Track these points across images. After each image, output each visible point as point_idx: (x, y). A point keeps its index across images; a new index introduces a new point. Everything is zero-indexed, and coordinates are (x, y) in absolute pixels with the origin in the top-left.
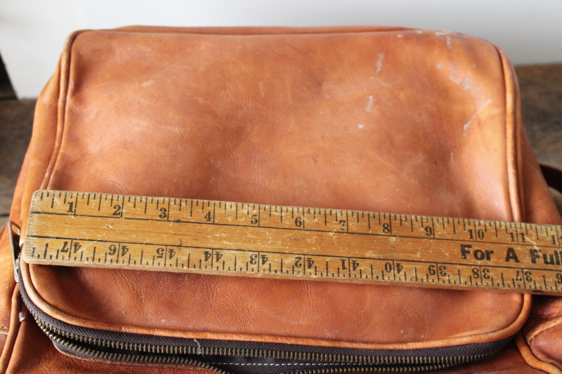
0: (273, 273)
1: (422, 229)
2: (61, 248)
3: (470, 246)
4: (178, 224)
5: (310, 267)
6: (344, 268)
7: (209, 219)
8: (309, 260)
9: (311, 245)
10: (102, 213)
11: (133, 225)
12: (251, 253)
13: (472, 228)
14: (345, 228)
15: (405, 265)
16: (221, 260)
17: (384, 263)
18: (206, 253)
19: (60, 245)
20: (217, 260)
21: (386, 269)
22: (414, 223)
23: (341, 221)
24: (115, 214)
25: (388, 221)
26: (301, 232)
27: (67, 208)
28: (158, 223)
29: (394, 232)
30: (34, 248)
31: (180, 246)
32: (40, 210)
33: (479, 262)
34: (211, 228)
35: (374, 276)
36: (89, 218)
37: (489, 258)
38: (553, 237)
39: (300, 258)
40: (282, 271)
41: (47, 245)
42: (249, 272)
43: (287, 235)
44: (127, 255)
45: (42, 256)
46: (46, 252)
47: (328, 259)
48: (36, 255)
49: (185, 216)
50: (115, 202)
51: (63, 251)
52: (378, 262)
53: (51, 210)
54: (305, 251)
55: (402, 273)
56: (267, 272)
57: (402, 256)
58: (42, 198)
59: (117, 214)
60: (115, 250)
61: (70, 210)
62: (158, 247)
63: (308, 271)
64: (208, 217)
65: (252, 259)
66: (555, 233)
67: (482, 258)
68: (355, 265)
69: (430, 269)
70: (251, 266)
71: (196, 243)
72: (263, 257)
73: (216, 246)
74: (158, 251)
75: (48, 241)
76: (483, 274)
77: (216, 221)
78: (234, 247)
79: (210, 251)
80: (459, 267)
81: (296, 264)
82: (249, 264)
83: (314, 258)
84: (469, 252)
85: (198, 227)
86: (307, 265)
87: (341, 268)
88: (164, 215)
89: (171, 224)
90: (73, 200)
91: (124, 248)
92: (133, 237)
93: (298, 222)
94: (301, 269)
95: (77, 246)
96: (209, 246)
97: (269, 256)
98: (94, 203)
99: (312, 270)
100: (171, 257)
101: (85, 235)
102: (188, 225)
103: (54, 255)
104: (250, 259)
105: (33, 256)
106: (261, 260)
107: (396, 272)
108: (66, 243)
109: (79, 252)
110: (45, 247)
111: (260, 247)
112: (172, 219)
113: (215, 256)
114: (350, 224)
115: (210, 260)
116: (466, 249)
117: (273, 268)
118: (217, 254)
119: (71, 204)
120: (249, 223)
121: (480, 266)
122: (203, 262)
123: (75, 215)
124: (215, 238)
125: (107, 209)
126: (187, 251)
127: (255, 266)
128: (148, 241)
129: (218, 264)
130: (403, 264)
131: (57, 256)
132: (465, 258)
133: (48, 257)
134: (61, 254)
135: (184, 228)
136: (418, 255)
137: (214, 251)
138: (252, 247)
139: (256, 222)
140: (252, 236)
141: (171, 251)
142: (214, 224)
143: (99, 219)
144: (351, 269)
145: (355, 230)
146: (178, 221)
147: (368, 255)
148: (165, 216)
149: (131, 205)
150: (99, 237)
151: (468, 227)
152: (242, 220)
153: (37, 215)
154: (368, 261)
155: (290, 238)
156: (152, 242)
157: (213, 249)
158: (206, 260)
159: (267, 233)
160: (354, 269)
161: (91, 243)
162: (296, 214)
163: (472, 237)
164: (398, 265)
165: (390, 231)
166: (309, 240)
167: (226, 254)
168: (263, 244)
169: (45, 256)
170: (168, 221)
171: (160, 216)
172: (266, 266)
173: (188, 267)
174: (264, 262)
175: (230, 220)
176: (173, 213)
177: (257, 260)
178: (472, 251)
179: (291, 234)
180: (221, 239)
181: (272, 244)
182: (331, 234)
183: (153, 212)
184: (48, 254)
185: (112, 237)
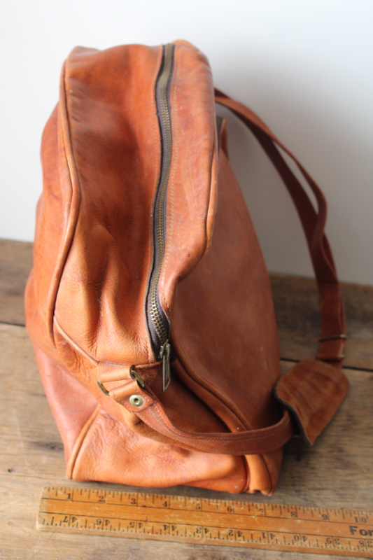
0: (213, 539)
1: (320, 516)
3: (356, 527)
4: (144, 508)
5: (239, 536)
6: (264, 537)
7: (166, 506)
8: (239, 532)
9: (239, 523)
10: (91, 500)
11: (112, 508)
12: (196, 527)
13: (357, 516)
14: (263, 513)
15: (309, 538)
16: (176, 530)
17: (294, 535)
18: (165, 526)
19: (63, 518)
21: (295, 539)
22: (314, 512)
23: (260, 510)
24: (100, 501)
25: (294, 510)
26: (231, 515)
27: (67, 496)
28: (130, 507)
29: (299, 516)
30: (44, 520)
31: (146, 521)
32: (48, 497)
33: (364, 537)
34: (167, 511)
35: (287, 543)
36: (81, 503)
37: (371, 535)
39: (232, 531)
40: (219, 538)
41: (53, 518)
42: (196, 538)
43: (222, 517)
44: (109, 525)
45: (50, 524)
46: (52, 522)
47: (252, 532)
48: (46, 523)
49: (149, 503)
50: (100, 494)
51: (64, 521)
52: (289, 535)
53: (55, 497)
54: (236, 526)
55: (307, 542)
56: (209, 538)
57: (307, 532)
58: (49, 490)
59: (102, 501)
60: (100, 522)
61: (69, 498)
62: (130, 521)
63: (238, 538)
64: (166, 504)
65: (198, 530)
67: (366, 534)
68: (272, 536)
69: (327, 540)
70: (197, 534)
71: (157, 520)
72: (206, 529)
73: (172, 521)
74: (131, 524)
75: (53, 515)
76: (367, 544)
77: (171, 507)
78: (184, 523)
79: (167, 525)
80: (349, 539)
81: (229, 534)
83: (242, 531)
84: (355, 531)
85: (158, 510)
86: (237, 535)
87: (262, 537)
88: (134, 502)
89: (139, 508)
90: (71, 493)
91: (107, 521)
92: (113, 515)
93: (229, 509)
94: (233, 537)
95: (74, 519)
96: (167, 521)
97: (210, 529)
98: (85, 495)
99: (241, 538)
100: (140, 527)
101: (79, 512)
102: (152, 509)
103: (58, 523)
104: (196, 530)
105: (44, 524)
106: (204, 531)
107: (302, 541)
108: (66, 517)
109: (76, 522)
110: (51, 519)
111: (203, 523)
112: (140, 505)
113: (171, 528)
114: (267, 511)
115: (167, 530)
116: (354, 529)
117: (213, 536)
118: (173, 527)
119: (69, 495)
120: (194, 509)
121: (365, 539)
122: (163, 531)
123: (72, 501)
124: (170, 517)
125: (94, 497)
126: (151, 524)
127: (200, 535)
128: (124, 517)
129: (173, 532)
130: (307, 536)
132: (353, 534)
133: (54, 524)
134: (63, 523)
135: (148, 511)
136: (318, 531)
137: (170, 525)
138: (197, 523)
139: (199, 508)
140: (197, 517)
141: (140, 524)
142: (169, 508)
143: (89, 504)
144: (270, 538)
145: (271, 515)
146: (144, 506)
147: (281, 530)
149: (111, 496)
150: (89, 514)
151: (353, 515)
152: (189, 507)
153: (46, 500)
154: (281, 534)
155: (224, 518)
156: (126, 518)
157: (169, 523)
158: (165, 529)
159: (208, 515)
160: (272, 538)
161: (84, 518)
162: (228, 505)
163: (357, 521)
164: (304, 537)
165: (296, 516)
166: (238, 520)
167: (179, 526)
168: (205, 521)
169: (52, 524)
170: (137, 506)
171: (132, 503)
172: (208, 534)
173: (153, 533)
174: (206, 532)
175: (181, 506)
176: (141, 501)
177: (201, 531)
178: (358, 530)
179: (225, 516)
180: (175, 518)
181: (211, 522)
182: (253, 517)
183: (126, 500)
184: (54, 523)
185: (98, 514)
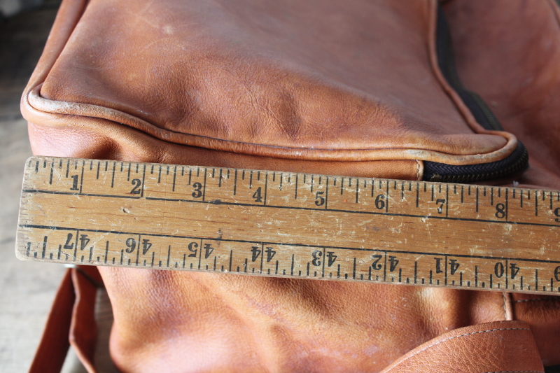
0: (342, 278)
1: (550, 212)
2: (63, 244)
4: (217, 207)
5: (392, 269)
6: (439, 271)
7: (259, 200)
8: (392, 259)
9: (396, 236)
10: (115, 191)
11: (157, 208)
12: (313, 249)
14: (443, 210)
15: (523, 267)
16: (274, 260)
17: (493, 263)
18: (254, 249)
19: (62, 237)
20: (269, 259)
21: (496, 272)
22: (540, 202)
23: (438, 201)
24: (133, 192)
25: (503, 200)
26: (383, 217)
27: (71, 184)
28: (191, 205)
29: (511, 216)
30: (29, 243)
31: (220, 239)
32: (35, 188)
34: (260, 212)
35: (479, 282)
36: (98, 200)
39: (380, 257)
40: (354, 276)
41: (46, 238)
42: (311, 277)
43: (365, 221)
44: (149, 253)
45: (40, 255)
46: (44, 248)
47: (418, 258)
48: (32, 253)
49: (226, 194)
50: (133, 175)
51: (66, 247)
52: (486, 262)
53: (49, 187)
54: (387, 246)
55: (517, 278)
56: (334, 277)
57: (520, 252)
58: (37, 169)
59: (137, 192)
60: (134, 245)
61: (75, 187)
62: (191, 241)
63: (390, 275)
64: (258, 195)
65: (315, 258)
68: (454, 266)
69: (556, 272)
70: (313, 268)
71: (241, 236)
72: (330, 255)
73: (267, 239)
74: (190, 247)
75: (46, 232)
77: (268, 202)
78: (291, 241)
79: (259, 246)
81: (374, 266)
82: (311, 265)
83: (399, 257)
85: (244, 210)
86: (388, 266)
87: (435, 270)
88: (199, 194)
89: (208, 207)
90: (78, 172)
91: (145, 242)
92: (157, 227)
93: (380, 203)
94: (381, 272)
95: (85, 240)
96: (258, 238)
97: (337, 253)
98: (105, 176)
99: (395, 274)
100: (207, 256)
101: (95, 224)
102: (231, 208)
103: (56, 253)
104: (312, 259)
105: (28, 254)
106: (327, 258)
107: (509, 276)
108: (70, 236)
109: (87, 248)
110: (42, 242)
111: (327, 239)
112: (209, 200)
113: (265, 254)
114: (451, 205)
115: (259, 259)
117: (343, 272)
118: (269, 251)
119: (76, 178)
120: (313, 205)
122: (250, 263)
123: (81, 194)
124: (266, 227)
125: (122, 182)
126: (228, 246)
127: (319, 269)
128: (177, 232)
129: (269, 266)
130: (518, 264)
131: (59, 255)
134: (64, 251)
135: (224, 212)
136: (542, 251)
137: (265, 246)
138: (315, 240)
139: (322, 203)
140: (317, 224)
141: (208, 247)
142: (265, 206)
143: (113, 200)
144: (449, 272)
145: (456, 214)
146: (218, 202)
147: (472, 251)
148: (199, 196)
149: (155, 178)
150: (113, 226)
152: (303, 201)
153: (32, 194)
154: (472, 261)
155: (367, 226)
156: (183, 233)
157: (263, 244)
158: (254, 259)
159: (337, 219)
160: (452, 272)
161: (102, 236)
162: (377, 189)
164: (513, 266)
165: (505, 215)
166: (393, 229)
167: (280, 250)
168: (331, 236)
169: (43, 254)
170: (204, 202)
171: (194, 194)
172: (334, 268)
173: (230, 270)
174: (330, 263)
175: (287, 200)
176: (211, 190)
177: (322, 258)
179: (369, 220)
180: (275, 228)
181: (342, 235)
182: (424, 219)
183: (185, 190)
184: (48, 252)
185: (129, 227)
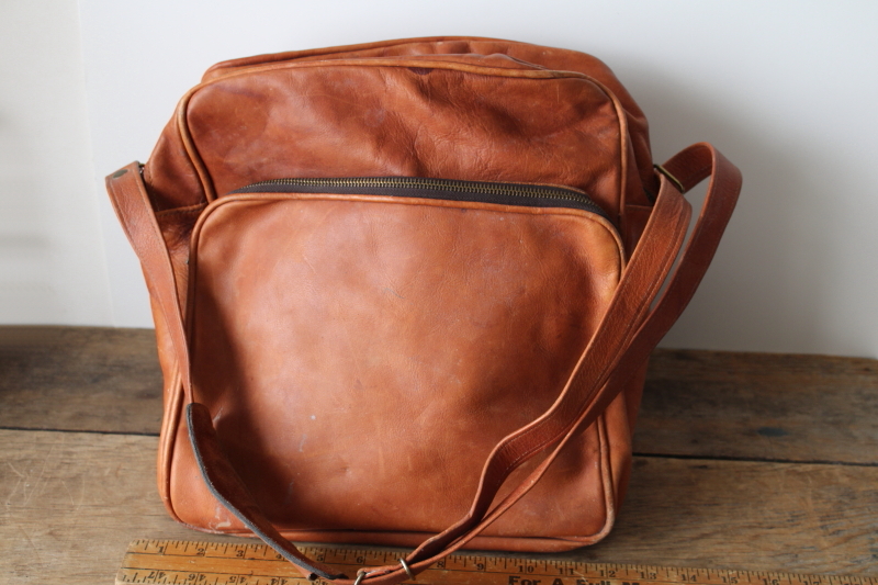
1: (475, 565)
3: (518, 577)
4: (251, 561)
10: (188, 552)
11: (213, 561)
13: (523, 564)
18: (273, 580)
19: (149, 573)
22: (468, 561)
24: (198, 554)
27: (159, 549)
28: (235, 560)
29: (447, 567)
30: (126, 576)
31: (251, 575)
32: (135, 551)
34: (280, 563)
36: (175, 557)
38: (602, 571)
41: (137, 574)
43: (348, 568)
44: (203, 581)
45: (131, 580)
46: (135, 578)
48: (126, 579)
49: (259, 555)
50: (200, 546)
51: (150, 577)
53: (144, 551)
58: (138, 543)
59: (201, 553)
60: (194, 577)
61: (161, 551)
62: (231, 575)
66: (604, 568)
71: (265, 573)
73: (282, 575)
74: (231, 578)
75: (138, 571)
78: (298, 576)
79: (277, 579)
85: (269, 563)
88: (241, 555)
89: (246, 561)
90: (164, 545)
91: (202, 576)
92: (212, 569)
93: (360, 560)
95: (161, 575)
96: (276, 574)
98: (181, 547)
100: (242, 582)
101: (170, 567)
102: (261, 561)
103: (142, 579)
105: (124, 580)
108: (153, 573)
109: (163, 578)
110: (135, 575)
112: (248, 557)
116: (514, 579)
118: (283, 581)
119: (162, 548)
120: (315, 560)
123: (164, 554)
124: (282, 570)
125: (192, 550)
126: (256, 578)
128: (224, 571)
131: (144, 581)
133: (136, 581)
134: (148, 579)
135: (256, 563)
139: (321, 559)
141: (243, 578)
143: (184, 557)
146: (253, 559)
149: (213, 548)
150: (182, 568)
151: (518, 564)
153: (132, 554)
156: (227, 572)
157: (279, 577)
158: (273, 583)
161: (174, 573)
162: (359, 555)
163: (521, 570)
165: (444, 566)
169: (134, 580)
170: (244, 558)
171: (238, 555)
176: (249, 553)
178: (519, 581)
180: (288, 570)
183: (231, 552)
184: (137, 579)
185: (192, 569)
